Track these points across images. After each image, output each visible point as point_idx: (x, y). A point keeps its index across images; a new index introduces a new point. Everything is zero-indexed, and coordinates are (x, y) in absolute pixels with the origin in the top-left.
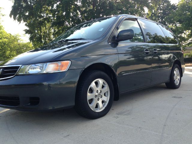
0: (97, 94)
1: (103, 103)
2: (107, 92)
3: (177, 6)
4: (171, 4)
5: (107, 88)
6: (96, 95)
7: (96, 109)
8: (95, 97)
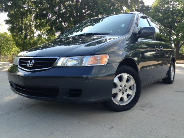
0: (121, 88)
1: (129, 97)
2: (133, 85)
3: (151, 7)
4: (146, 5)
5: (132, 82)
6: (120, 90)
7: (121, 102)
8: (119, 91)
